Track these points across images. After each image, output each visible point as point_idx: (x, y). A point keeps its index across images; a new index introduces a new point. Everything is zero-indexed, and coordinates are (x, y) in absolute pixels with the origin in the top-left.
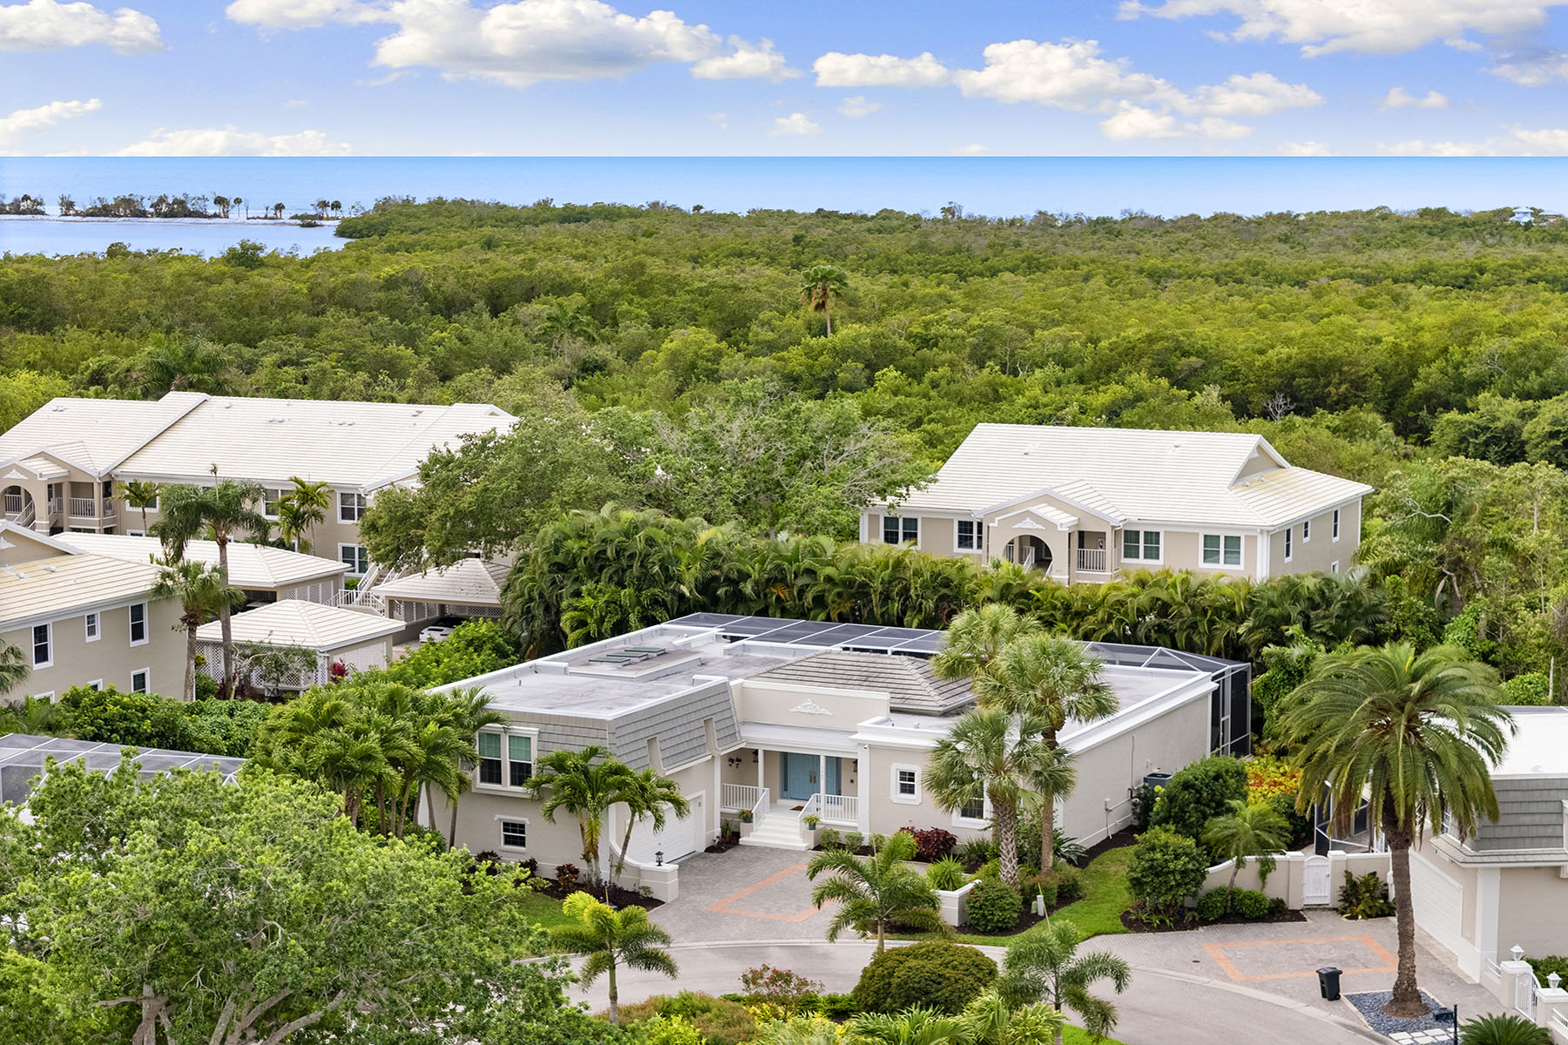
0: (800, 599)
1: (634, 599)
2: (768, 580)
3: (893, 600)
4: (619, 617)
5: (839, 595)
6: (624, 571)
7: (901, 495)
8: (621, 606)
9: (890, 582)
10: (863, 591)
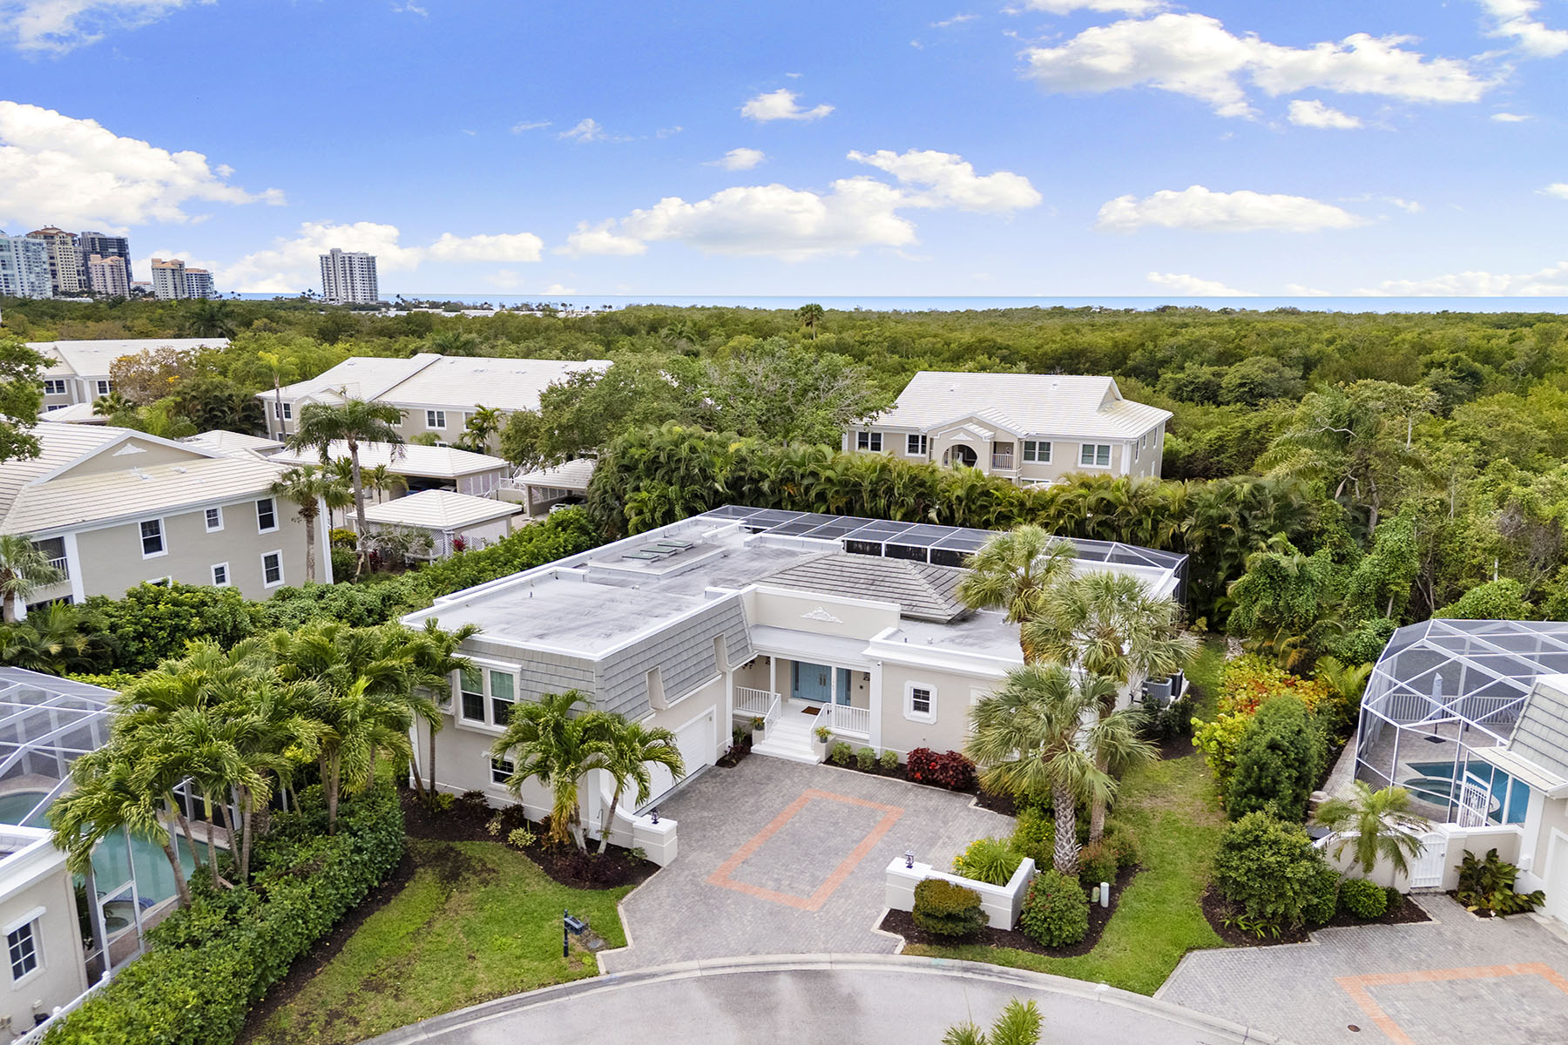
0: (806, 495)
1: (679, 494)
2: (782, 480)
3: (880, 497)
4: (667, 507)
5: (837, 492)
6: (673, 471)
7: (872, 417)
8: (669, 499)
9: (877, 483)
10: (856, 488)
